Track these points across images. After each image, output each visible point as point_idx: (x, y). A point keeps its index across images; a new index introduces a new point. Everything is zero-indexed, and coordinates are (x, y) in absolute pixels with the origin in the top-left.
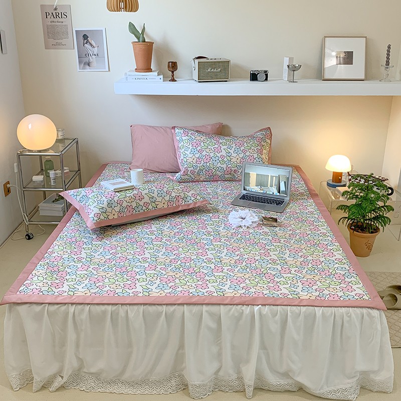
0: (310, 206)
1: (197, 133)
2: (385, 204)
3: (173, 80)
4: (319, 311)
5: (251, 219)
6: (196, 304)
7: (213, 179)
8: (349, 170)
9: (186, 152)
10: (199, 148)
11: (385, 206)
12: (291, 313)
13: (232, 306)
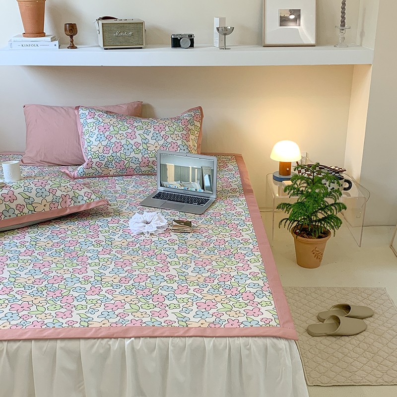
0: (240, 205)
1: (106, 115)
2: (335, 201)
3: (73, 47)
4: (209, 343)
5: (157, 224)
6: (47, 339)
7: (126, 172)
8: (298, 159)
9: (90, 138)
10: (108, 133)
11: (335, 203)
12: (173, 346)
13: (96, 340)
